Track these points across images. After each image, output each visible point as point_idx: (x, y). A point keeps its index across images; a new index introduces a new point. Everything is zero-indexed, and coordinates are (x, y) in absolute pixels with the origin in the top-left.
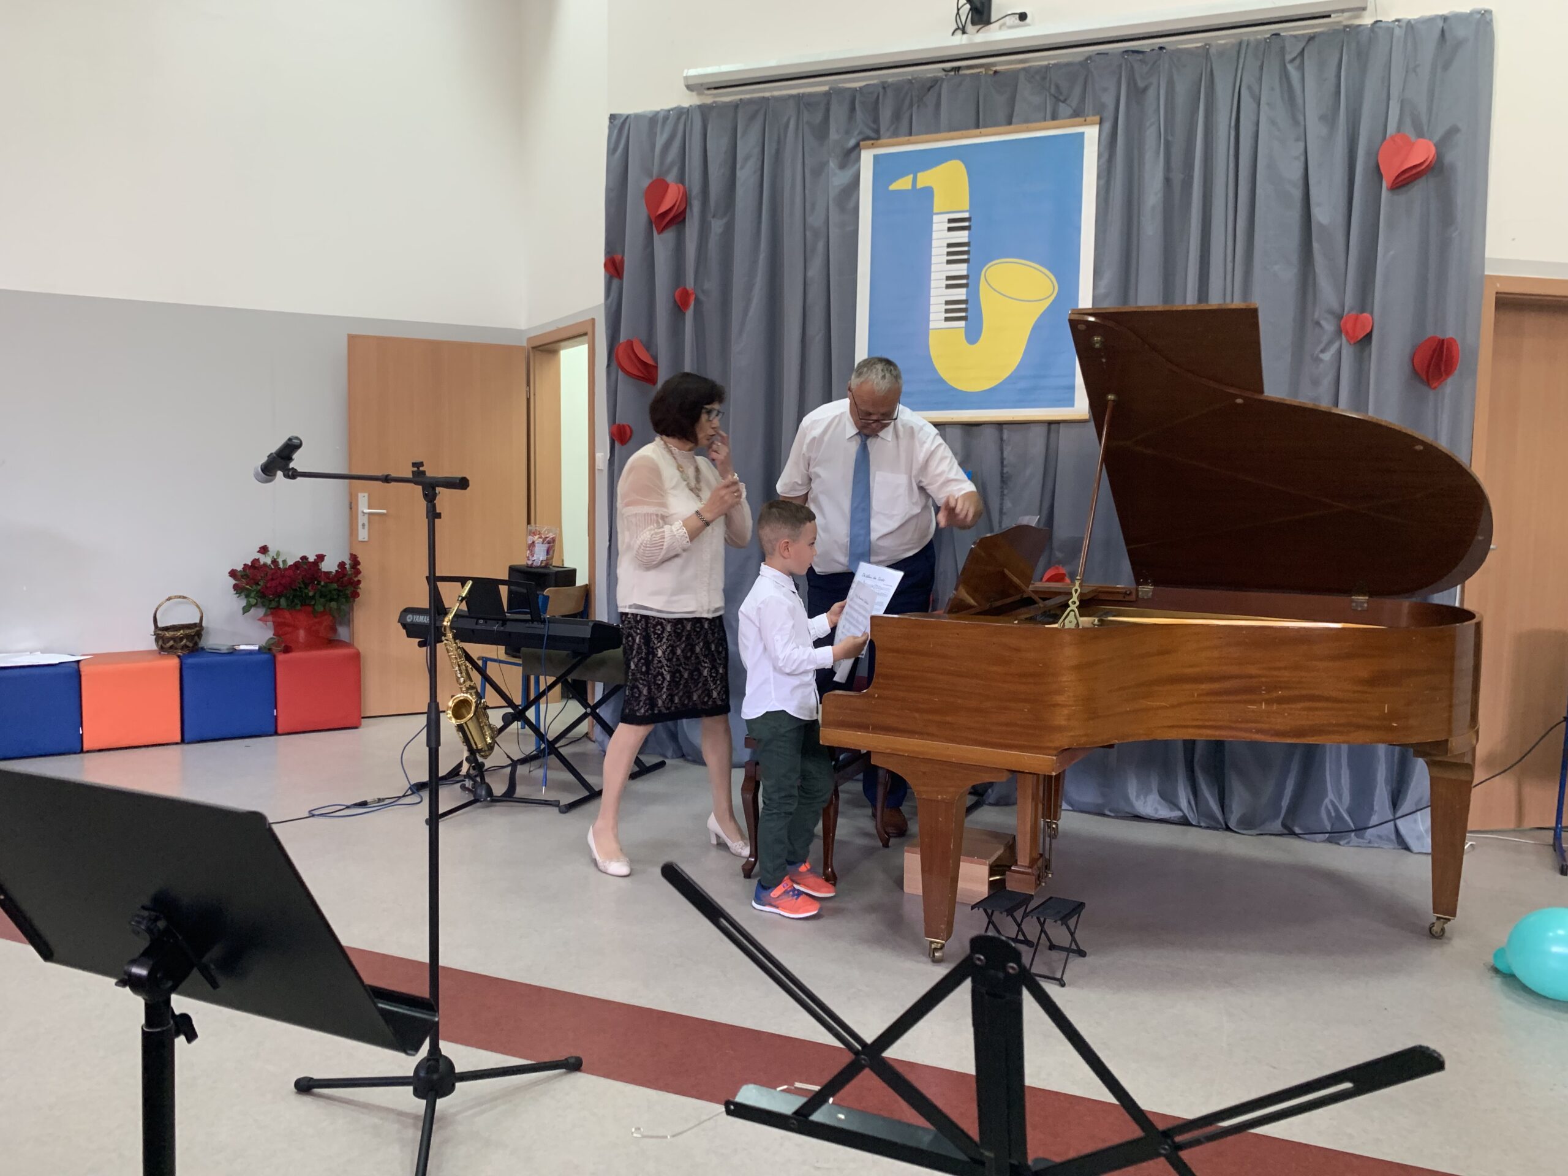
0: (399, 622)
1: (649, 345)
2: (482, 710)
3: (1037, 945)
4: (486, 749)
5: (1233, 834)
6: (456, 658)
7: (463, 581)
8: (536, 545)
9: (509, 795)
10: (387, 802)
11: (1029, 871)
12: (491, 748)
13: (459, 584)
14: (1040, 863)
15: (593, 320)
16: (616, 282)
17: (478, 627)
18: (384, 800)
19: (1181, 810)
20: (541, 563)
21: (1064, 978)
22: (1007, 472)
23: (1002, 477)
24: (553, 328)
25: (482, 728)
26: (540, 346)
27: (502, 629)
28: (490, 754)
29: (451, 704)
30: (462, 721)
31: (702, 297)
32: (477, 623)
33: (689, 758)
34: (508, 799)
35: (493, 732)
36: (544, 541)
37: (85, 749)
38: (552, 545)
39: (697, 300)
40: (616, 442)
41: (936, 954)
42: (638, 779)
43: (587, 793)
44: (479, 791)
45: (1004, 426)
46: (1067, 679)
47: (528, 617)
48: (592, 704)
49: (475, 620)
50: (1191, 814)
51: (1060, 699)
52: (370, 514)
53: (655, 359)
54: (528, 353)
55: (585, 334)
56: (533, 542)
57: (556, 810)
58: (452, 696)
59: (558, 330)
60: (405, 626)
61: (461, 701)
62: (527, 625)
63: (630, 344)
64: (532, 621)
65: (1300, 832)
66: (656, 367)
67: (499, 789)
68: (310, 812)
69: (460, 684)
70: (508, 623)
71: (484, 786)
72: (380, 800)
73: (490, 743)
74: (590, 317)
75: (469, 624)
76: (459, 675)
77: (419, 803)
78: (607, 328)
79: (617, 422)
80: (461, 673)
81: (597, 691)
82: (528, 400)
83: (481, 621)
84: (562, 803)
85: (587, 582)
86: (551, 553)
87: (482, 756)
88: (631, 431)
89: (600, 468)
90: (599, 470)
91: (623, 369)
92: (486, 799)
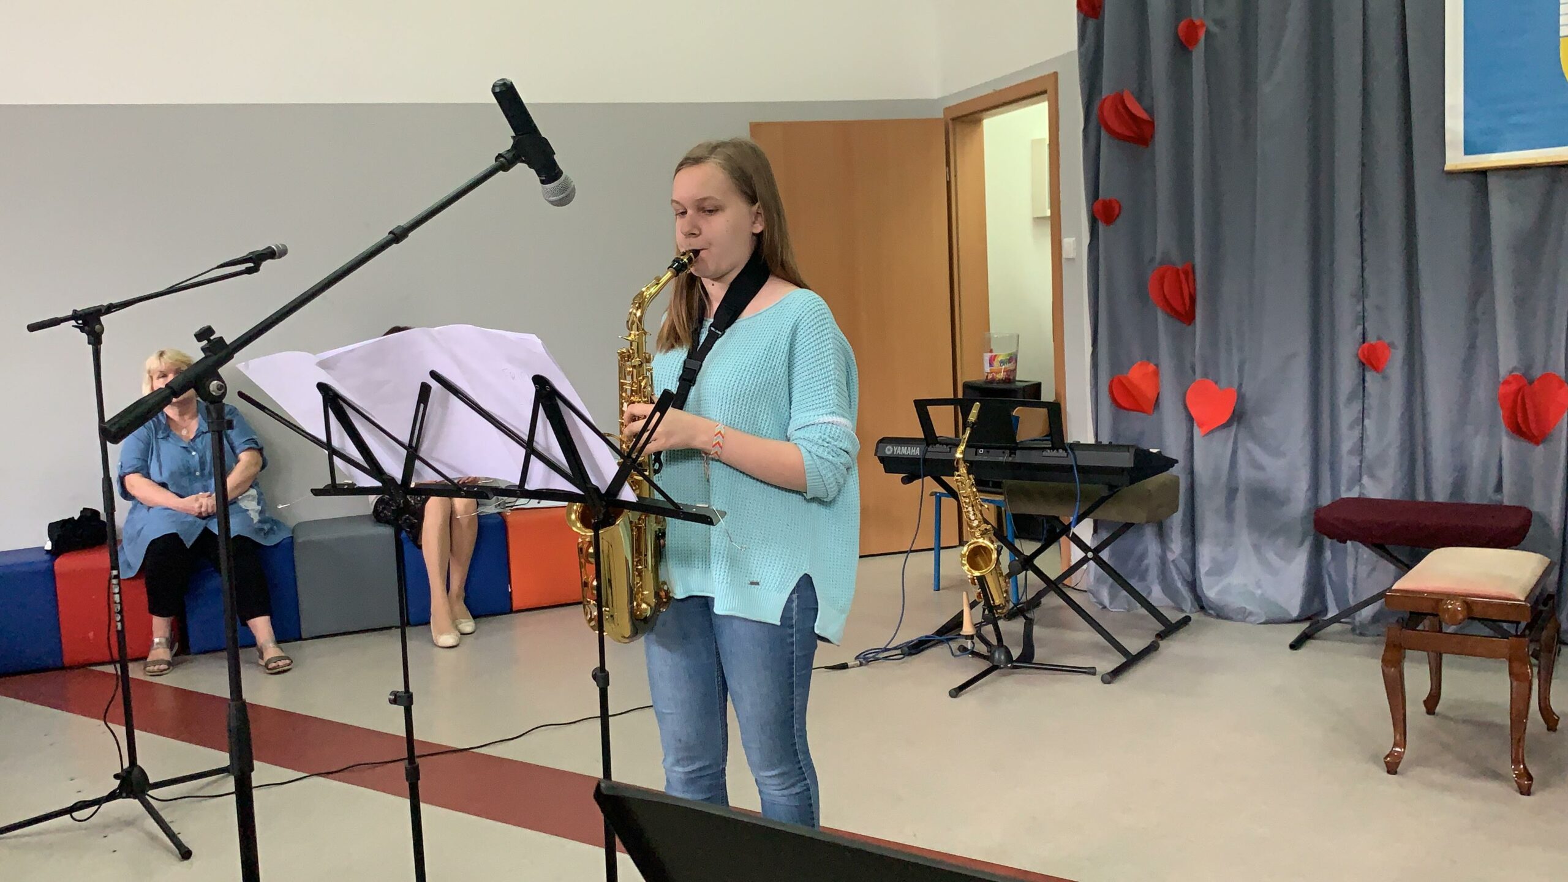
0: (875, 455)
1: (1143, 95)
9: (1027, 660)
15: (1056, 74)
16: (1091, 23)
17: (979, 457)
20: (1005, 377)
24: (987, 91)
25: (999, 580)
26: (963, 115)
27: (1010, 459)
29: (965, 550)
30: (980, 573)
31: (1214, 29)
32: (977, 454)
33: (1211, 612)
34: (1027, 665)
37: (514, 610)
39: (1208, 33)
40: (1098, 221)
42: (1170, 639)
43: (1123, 658)
44: (997, 655)
47: (1049, 445)
48: (1092, 547)
49: (974, 450)
53: (1150, 111)
54: (947, 125)
55: (1045, 92)
57: (1096, 679)
58: (965, 542)
59: (996, 92)
60: (882, 460)
63: (1119, 99)
64: (1052, 449)
66: (1151, 124)
67: (1016, 653)
69: (971, 528)
70: (1018, 452)
71: (1003, 649)
73: (1005, 597)
74: (1052, 71)
76: (973, 518)
78: (1082, 81)
79: (1101, 198)
80: (974, 514)
82: (949, 183)
83: (981, 451)
84: (1099, 671)
88: (1120, 207)
89: (1071, 256)
90: (1068, 259)
91: (1109, 130)
92: (1006, 667)
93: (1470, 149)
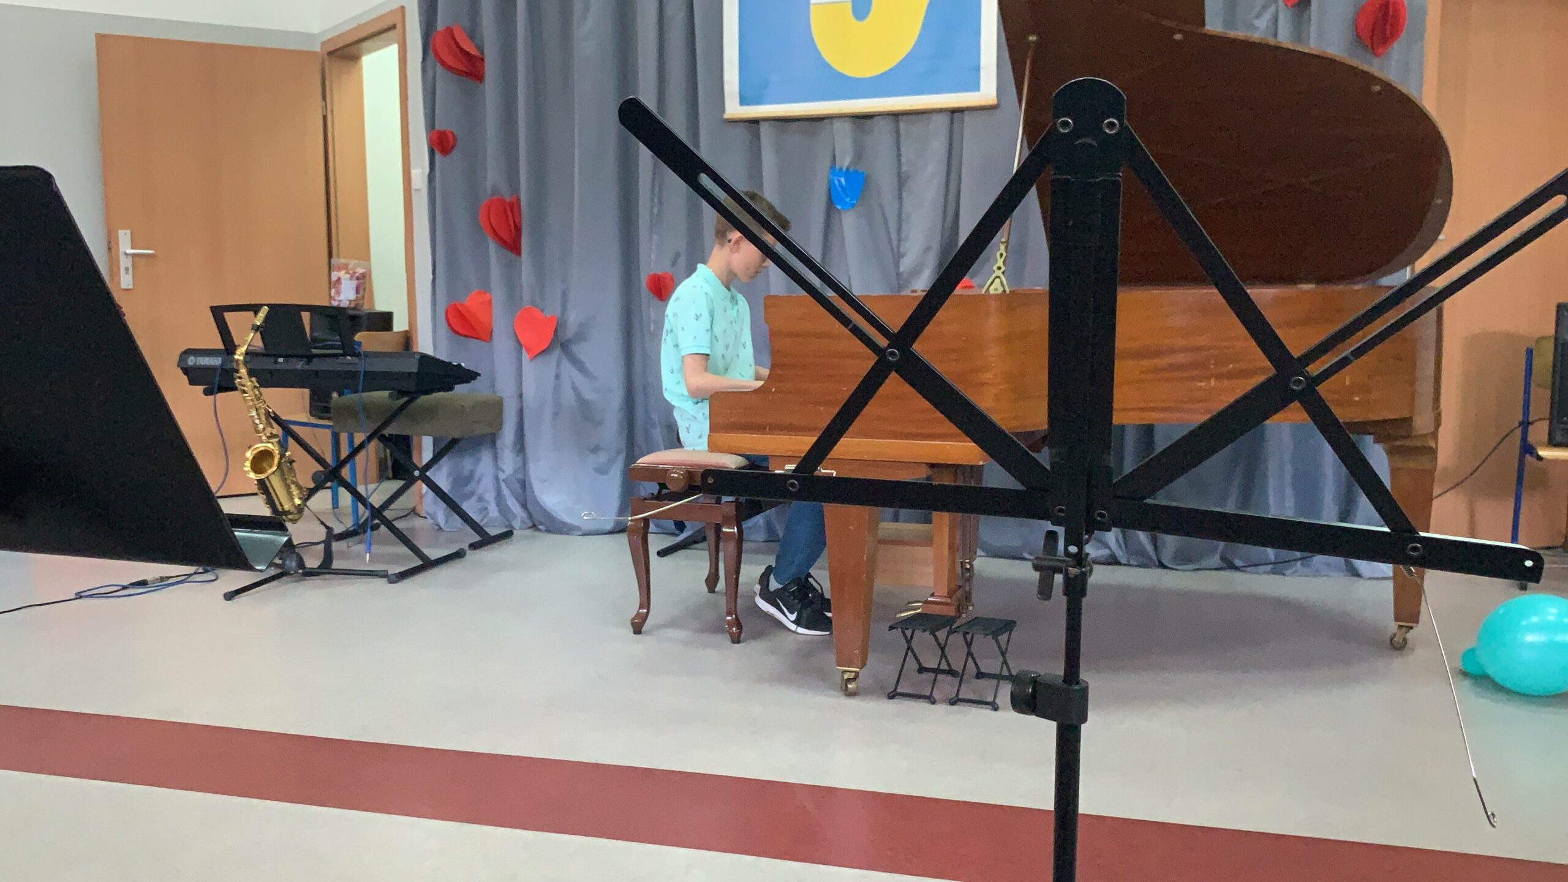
0: (178, 366)
1: (473, 33)
2: (286, 467)
3: (963, 674)
4: (295, 512)
5: (1168, 571)
6: (252, 400)
7: (255, 308)
8: (343, 281)
9: (326, 568)
10: (171, 581)
11: (949, 600)
12: (300, 510)
13: (251, 313)
14: (959, 593)
15: (403, 8)
17: (278, 367)
18: (168, 578)
19: (1110, 549)
20: (350, 304)
21: (997, 701)
22: (906, 171)
23: (899, 174)
24: (354, 25)
25: (288, 487)
26: (336, 50)
27: (307, 367)
28: (299, 518)
29: (249, 455)
30: (262, 476)
32: (276, 362)
33: (541, 527)
34: (325, 571)
35: (301, 493)
36: (352, 277)
38: (363, 282)
40: (436, 152)
41: (849, 686)
42: (482, 549)
43: (419, 562)
44: (288, 562)
45: (900, 117)
46: (993, 351)
47: (341, 352)
48: (420, 466)
49: (272, 359)
50: (1121, 553)
51: (987, 376)
52: (134, 255)
53: (480, 48)
54: (323, 59)
55: (394, 27)
56: (339, 280)
57: (381, 582)
58: (250, 447)
59: (360, 27)
60: (186, 371)
61: (261, 451)
62: (338, 361)
63: (449, 31)
64: (344, 355)
65: (1242, 565)
66: (482, 61)
67: (312, 562)
68: (76, 594)
69: (258, 432)
70: (314, 360)
71: (295, 556)
72: (162, 579)
73: (299, 505)
74: (399, 6)
75: (267, 364)
76: (257, 421)
77: (213, 581)
78: (420, 15)
79: (438, 127)
80: (260, 419)
81: (426, 450)
82: (325, 118)
83: (281, 360)
84: (390, 573)
85: (406, 328)
86: (361, 291)
87: (291, 520)
88: (455, 138)
89: (417, 187)
90: (417, 190)
91: (443, 63)
92: (296, 572)
93: (744, 101)
